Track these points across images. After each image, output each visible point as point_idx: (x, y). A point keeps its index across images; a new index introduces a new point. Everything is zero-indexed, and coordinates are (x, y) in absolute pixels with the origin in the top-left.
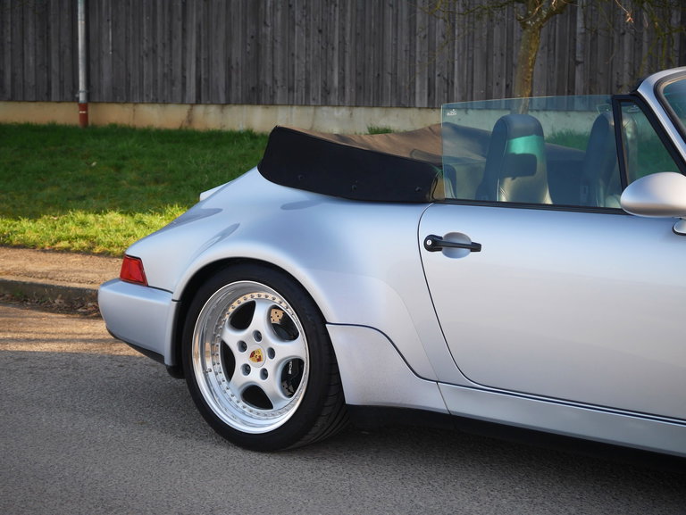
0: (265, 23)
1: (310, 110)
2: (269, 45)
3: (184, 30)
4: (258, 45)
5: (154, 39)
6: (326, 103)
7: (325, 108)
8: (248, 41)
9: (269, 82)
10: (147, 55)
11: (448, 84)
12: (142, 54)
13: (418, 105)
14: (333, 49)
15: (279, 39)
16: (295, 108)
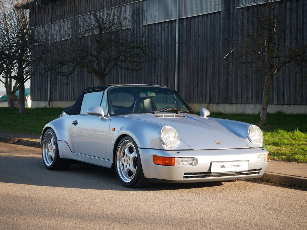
0: (230, 75)
1: (243, 105)
2: (231, 82)
3: (206, 77)
4: (228, 82)
5: (198, 81)
6: (247, 103)
7: (247, 105)
8: (225, 81)
9: (230, 95)
10: (195, 86)
11: (284, 96)
12: (194, 86)
13: (274, 103)
14: (249, 83)
15: (233, 80)
16: (239, 105)
